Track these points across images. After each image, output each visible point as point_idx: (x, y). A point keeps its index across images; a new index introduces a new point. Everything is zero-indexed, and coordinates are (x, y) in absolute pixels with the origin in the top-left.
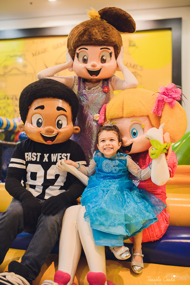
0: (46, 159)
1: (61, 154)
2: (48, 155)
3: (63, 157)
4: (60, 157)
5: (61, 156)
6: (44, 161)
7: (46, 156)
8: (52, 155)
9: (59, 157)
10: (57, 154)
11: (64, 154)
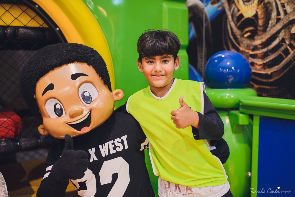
0: (93, 158)
1: (112, 141)
2: (94, 149)
3: (117, 144)
4: (113, 146)
5: (113, 144)
6: (91, 160)
7: (92, 152)
8: (100, 146)
9: (111, 147)
10: (106, 144)
11: (117, 140)
